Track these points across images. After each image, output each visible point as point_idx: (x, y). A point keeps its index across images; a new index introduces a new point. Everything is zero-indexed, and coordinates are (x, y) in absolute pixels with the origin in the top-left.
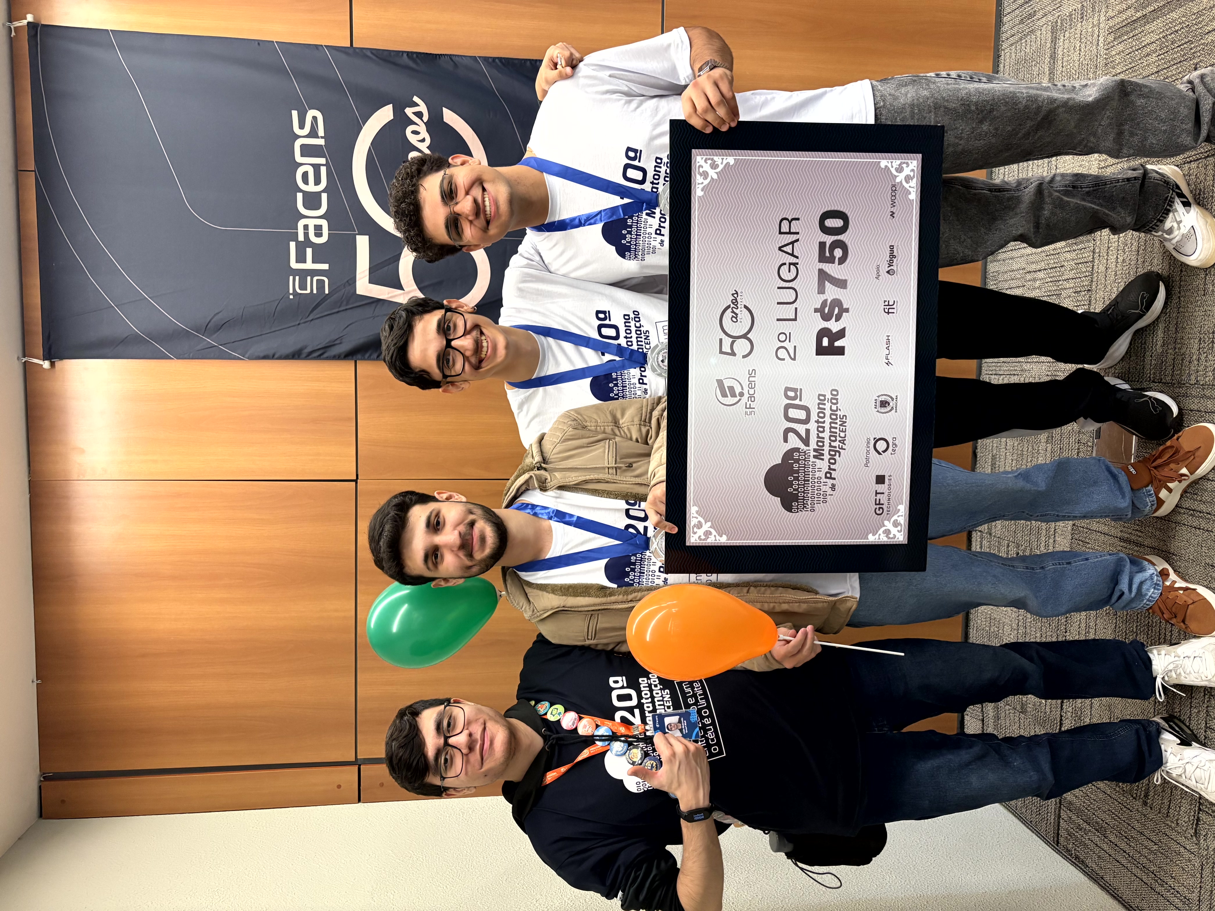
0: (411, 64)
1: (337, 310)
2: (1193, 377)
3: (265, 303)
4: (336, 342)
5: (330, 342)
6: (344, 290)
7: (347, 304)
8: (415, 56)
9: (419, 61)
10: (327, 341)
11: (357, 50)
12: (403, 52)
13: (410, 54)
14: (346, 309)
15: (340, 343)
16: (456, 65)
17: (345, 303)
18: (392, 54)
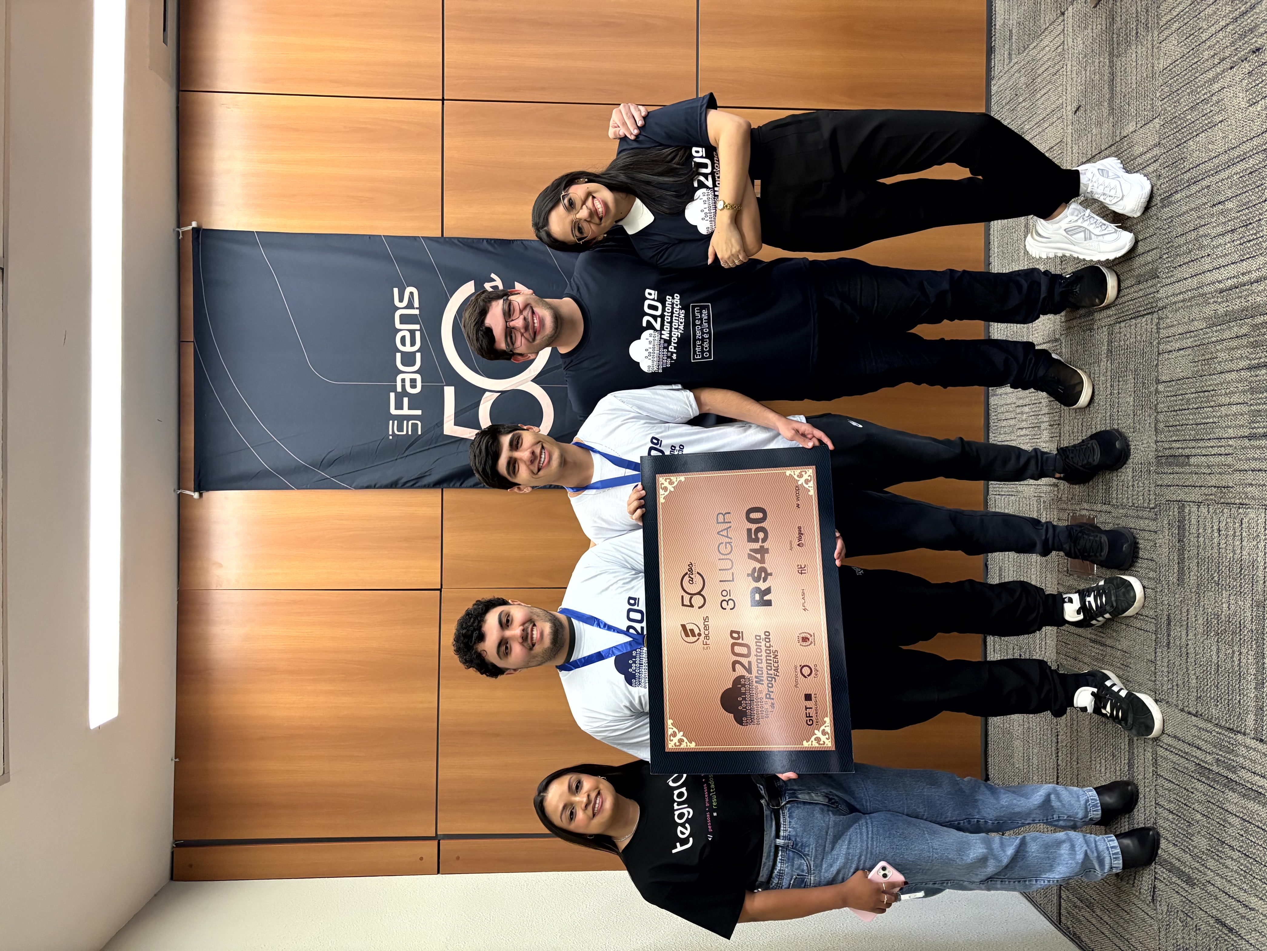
0: (490, 248)
1: (428, 448)
2: (1130, 500)
3: (369, 443)
4: (427, 474)
5: (420, 474)
6: (433, 432)
7: (436, 443)
8: (493, 241)
9: (496, 245)
10: (419, 473)
11: (447, 239)
12: (483, 239)
13: (489, 241)
14: (435, 447)
15: (430, 475)
16: (526, 248)
17: (434, 442)
18: (475, 241)
